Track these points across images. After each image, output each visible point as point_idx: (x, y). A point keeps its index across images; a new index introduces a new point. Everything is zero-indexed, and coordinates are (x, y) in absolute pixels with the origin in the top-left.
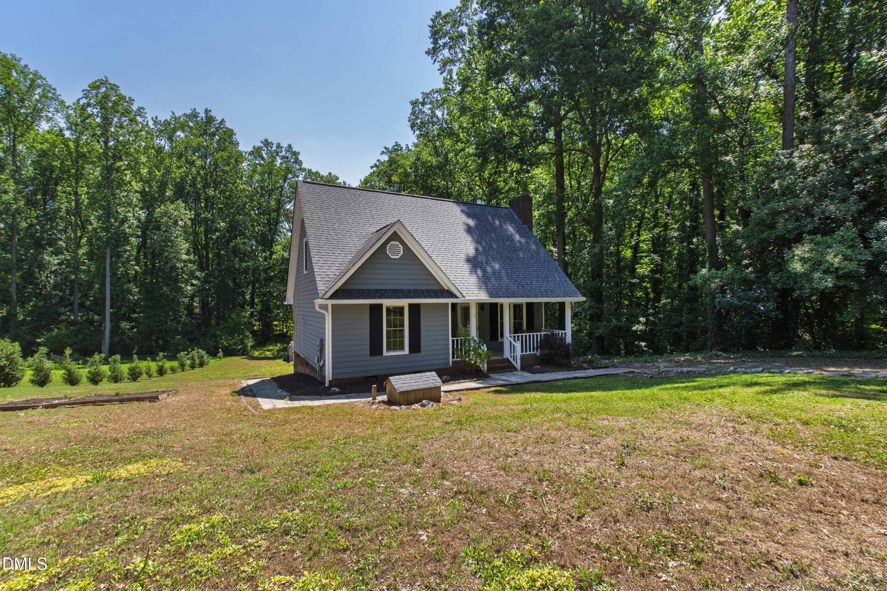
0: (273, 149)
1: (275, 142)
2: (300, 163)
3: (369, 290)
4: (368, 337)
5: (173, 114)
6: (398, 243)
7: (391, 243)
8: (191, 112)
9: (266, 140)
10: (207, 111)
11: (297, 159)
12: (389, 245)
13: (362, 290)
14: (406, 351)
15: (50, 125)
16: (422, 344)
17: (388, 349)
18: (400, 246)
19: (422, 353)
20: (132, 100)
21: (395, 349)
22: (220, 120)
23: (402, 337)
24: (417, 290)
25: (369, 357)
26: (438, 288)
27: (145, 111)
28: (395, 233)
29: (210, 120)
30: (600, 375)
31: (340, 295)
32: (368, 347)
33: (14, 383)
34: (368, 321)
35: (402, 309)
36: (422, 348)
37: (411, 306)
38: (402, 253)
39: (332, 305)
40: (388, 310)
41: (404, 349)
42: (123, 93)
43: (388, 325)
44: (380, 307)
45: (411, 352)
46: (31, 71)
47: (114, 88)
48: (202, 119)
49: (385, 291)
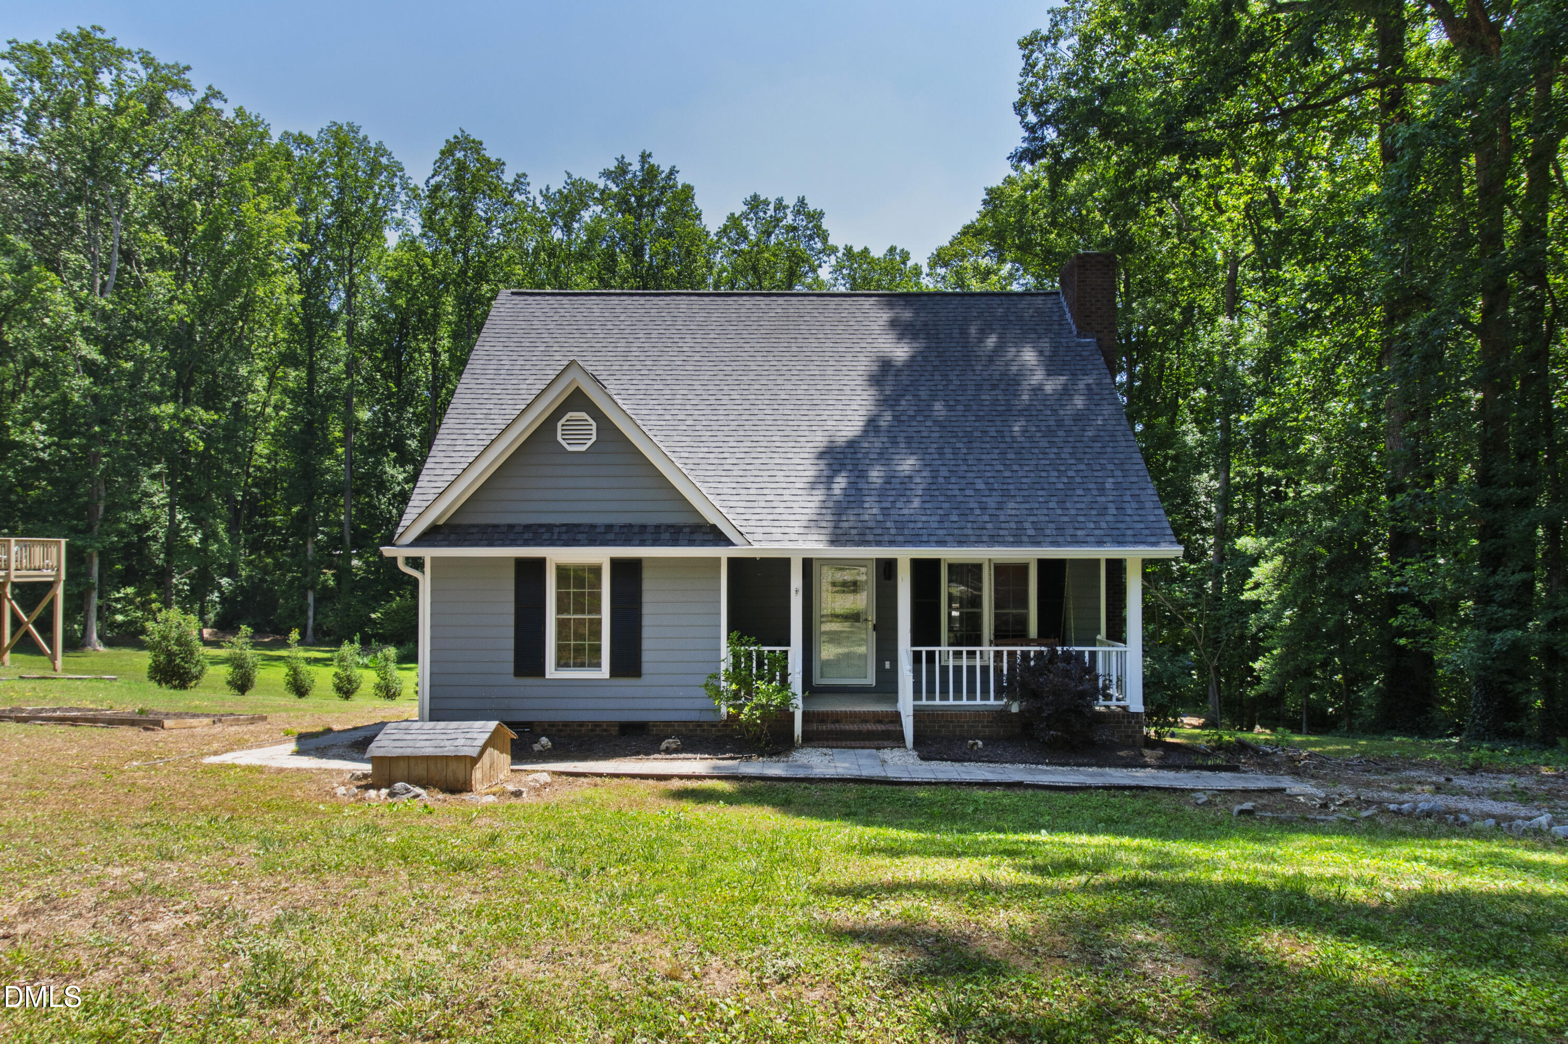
0: (769, 213)
1: (772, 200)
2: (824, 237)
3: (511, 527)
4: (511, 632)
5: (569, 176)
6: (584, 415)
7: (567, 416)
8: (616, 164)
9: (755, 198)
10: (644, 157)
11: (818, 227)
12: (563, 421)
13: (495, 526)
14: (604, 672)
15: (400, 232)
16: (647, 656)
17: (561, 664)
18: (591, 421)
19: (645, 679)
20: (500, 164)
21: (580, 664)
22: (667, 171)
23: (597, 634)
24: (631, 526)
25: (511, 679)
26: (691, 520)
27: (528, 180)
28: (578, 392)
29: (651, 174)
30: (1158, 789)
31: (440, 537)
32: (510, 656)
33: (193, 684)
34: (511, 597)
35: (596, 571)
36: (645, 668)
37: (617, 565)
38: (594, 438)
39: (433, 559)
40: (563, 572)
41: (598, 665)
42: (487, 154)
43: (560, 609)
44: (539, 564)
45: (614, 672)
46: (373, 145)
47: (476, 147)
48: (635, 175)
49: (549, 527)
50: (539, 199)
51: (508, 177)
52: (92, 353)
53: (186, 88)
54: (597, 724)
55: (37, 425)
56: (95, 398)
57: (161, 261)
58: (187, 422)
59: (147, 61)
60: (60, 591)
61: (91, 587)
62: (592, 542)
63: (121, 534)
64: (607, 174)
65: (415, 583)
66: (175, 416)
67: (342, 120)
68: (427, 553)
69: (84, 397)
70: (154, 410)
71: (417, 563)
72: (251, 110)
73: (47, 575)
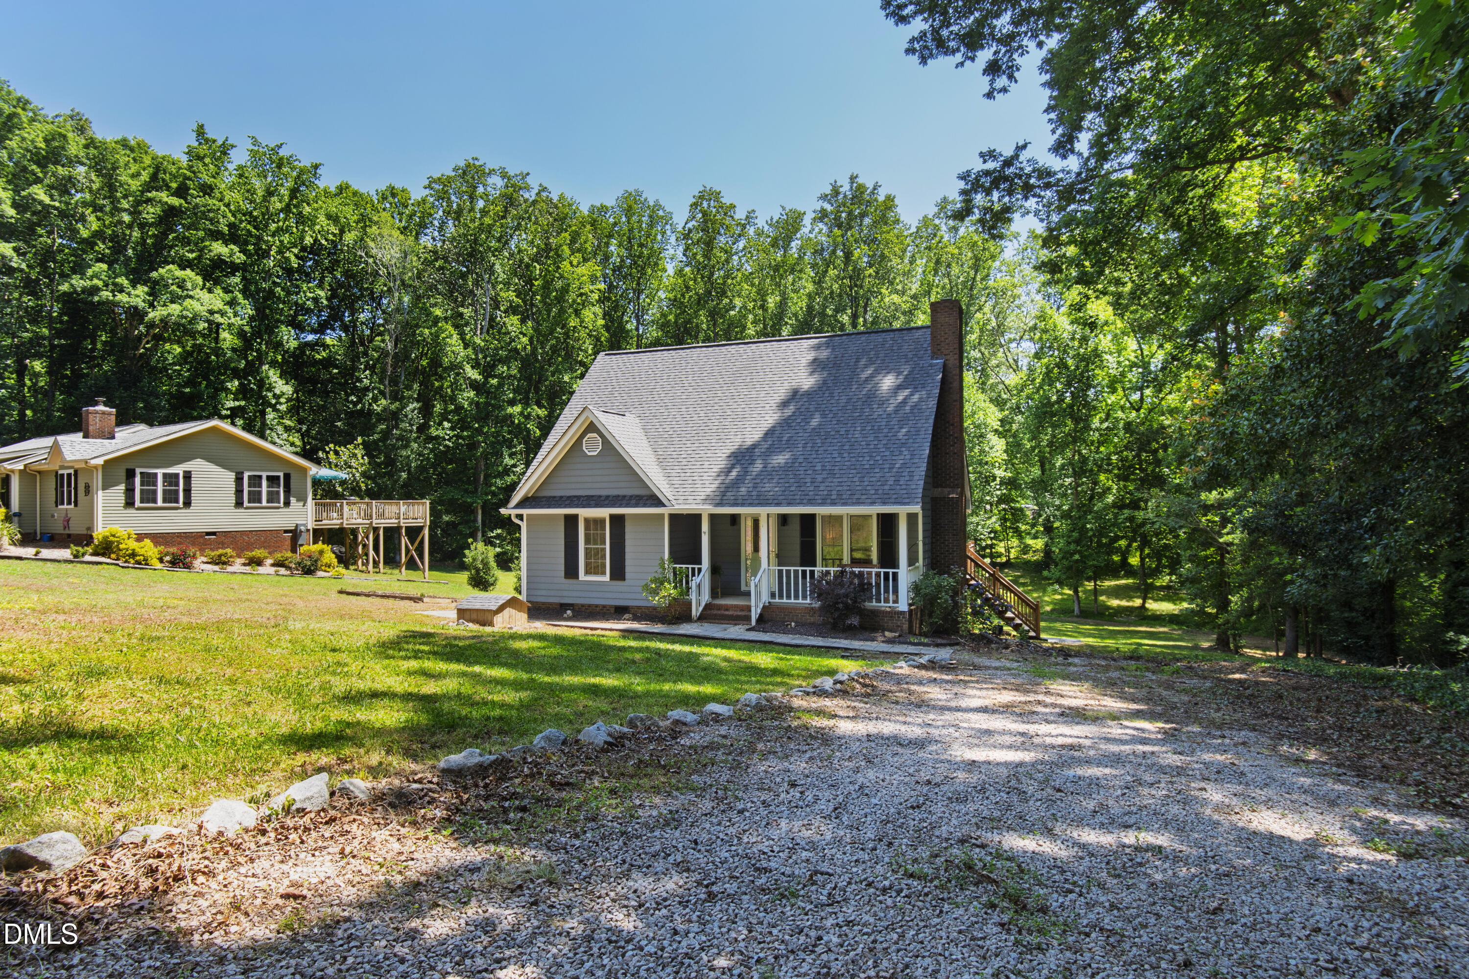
3: (561, 497)
4: (562, 555)
6: (595, 436)
7: (587, 437)
8: (829, 188)
10: (853, 179)
12: (585, 439)
13: (554, 499)
14: (607, 578)
16: (628, 569)
17: (587, 572)
18: (599, 440)
19: (627, 582)
21: (596, 573)
22: (871, 187)
23: (604, 557)
24: (618, 497)
25: (563, 581)
26: (646, 493)
27: (755, 215)
28: (592, 423)
29: (858, 192)
31: (530, 504)
32: (562, 567)
34: (562, 535)
36: (628, 576)
37: (612, 518)
38: (600, 449)
39: (527, 515)
40: (587, 521)
41: (604, 573)
42: (723, 200)
43: (587, 541)
44: (575, 517)
45: (612, 578)
46: (652, 204)
47: (715, 195)
48: (845, 196)
49: (578, 497)
50: (766, 228)
51: (740, 214)
52: (474, 374)
53: (528, 188)
54: (604, 606)
55: (446, 424)
56: (477, 404)
57: (512, 310)
58: (528, 417)
59: (504, 175)
60: (426, 532)
61: (477, 529)
62: (597, 505)
63: (494, 494)
64: (824, 197)
65: (519, 527)
66: (521, 414)
67: (631, 189)
68: (525, 512)
69: (470, 404)
70: (510, 410)
71: (520, 517)
72: (568, 195)
73: (419, 522)
